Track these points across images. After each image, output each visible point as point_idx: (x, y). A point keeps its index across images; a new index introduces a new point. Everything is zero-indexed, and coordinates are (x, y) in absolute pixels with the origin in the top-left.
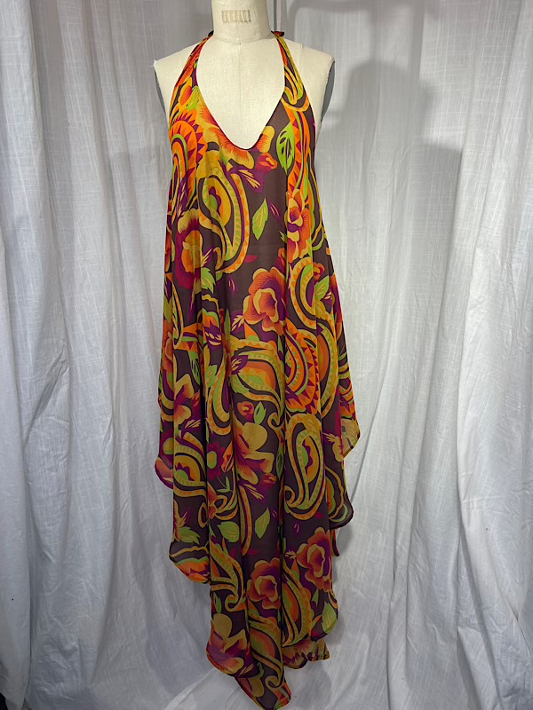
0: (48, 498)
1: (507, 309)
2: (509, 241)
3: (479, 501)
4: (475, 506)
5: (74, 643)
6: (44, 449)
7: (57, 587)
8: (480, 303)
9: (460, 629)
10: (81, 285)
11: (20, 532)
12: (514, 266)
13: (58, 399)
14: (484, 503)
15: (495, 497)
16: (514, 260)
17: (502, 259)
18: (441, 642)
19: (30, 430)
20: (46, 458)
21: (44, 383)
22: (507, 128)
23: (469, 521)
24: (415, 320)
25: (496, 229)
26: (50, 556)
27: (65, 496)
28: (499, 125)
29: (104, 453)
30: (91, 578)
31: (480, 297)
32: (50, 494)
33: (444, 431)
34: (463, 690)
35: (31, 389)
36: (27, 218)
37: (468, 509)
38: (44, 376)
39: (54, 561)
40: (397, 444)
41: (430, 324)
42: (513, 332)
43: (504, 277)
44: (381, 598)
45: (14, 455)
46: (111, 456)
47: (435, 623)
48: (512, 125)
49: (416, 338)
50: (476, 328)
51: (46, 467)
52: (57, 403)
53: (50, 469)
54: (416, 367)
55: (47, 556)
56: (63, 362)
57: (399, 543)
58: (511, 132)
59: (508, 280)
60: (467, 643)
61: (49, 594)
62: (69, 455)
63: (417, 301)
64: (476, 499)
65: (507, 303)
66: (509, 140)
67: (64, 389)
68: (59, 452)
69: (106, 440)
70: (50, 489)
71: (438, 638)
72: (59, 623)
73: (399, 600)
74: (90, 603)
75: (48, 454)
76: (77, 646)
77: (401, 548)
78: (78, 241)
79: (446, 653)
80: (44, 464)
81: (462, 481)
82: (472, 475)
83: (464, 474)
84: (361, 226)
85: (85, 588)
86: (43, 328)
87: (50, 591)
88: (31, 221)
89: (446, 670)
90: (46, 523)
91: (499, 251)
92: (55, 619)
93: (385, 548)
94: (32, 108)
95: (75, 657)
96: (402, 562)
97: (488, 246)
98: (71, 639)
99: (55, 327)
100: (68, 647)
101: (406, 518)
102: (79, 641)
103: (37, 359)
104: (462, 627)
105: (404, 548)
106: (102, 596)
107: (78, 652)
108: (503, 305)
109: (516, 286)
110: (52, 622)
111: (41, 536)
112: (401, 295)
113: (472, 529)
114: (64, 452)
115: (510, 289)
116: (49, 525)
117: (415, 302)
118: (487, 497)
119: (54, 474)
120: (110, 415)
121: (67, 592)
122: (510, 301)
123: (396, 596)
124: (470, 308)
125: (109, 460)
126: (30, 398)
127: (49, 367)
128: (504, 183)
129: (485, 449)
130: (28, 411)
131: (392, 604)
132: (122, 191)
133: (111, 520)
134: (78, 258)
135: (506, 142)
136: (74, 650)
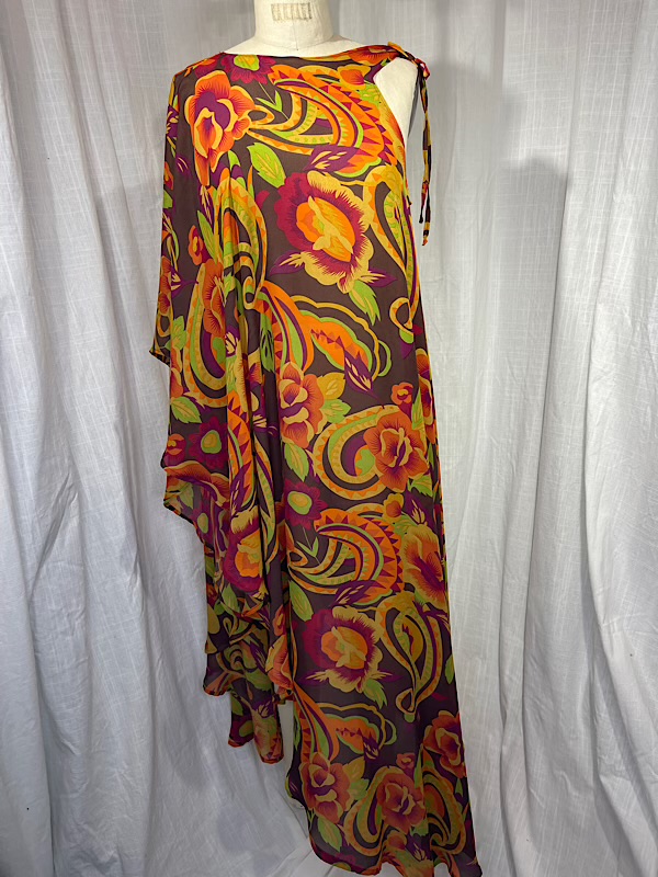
0: (64, 672)
1: (642, 381)
2: (643, 295)
3: (619, 620)
4: (616, 628)
5: (111, 853)
6: (54, 607)
7: (84, 786)
8: (606, 374)
9: (603, 779)
10: (83, 379)
11: (33, 723)
12: (650, 327)
13: (67, 537)
14: (625, 623)
15: (638, 614)
16: (650, 319)
17: (633, 318)
18: (574, 793)
19: (34, 585)
20: (57, 619)
21: (49, 520)
22: (633, 150)
23: (612, 649)
24: (511, 392)
25: (623, 279)
26: (72, 747)
27: (86, 664)
28: (621, 146)
29: (131, 600)
30: (126, 767)
31: (605, 366)
32: (67, 666)
33: (563, 534)
34: (608, 851)
35: (33, 530)
36: (13, 298)
37: (609, 633)
38: (49, 511)
39: (77, 752)
40: (494, 549)
41: (531, 397)
42: (652, 409)
43: (637, 340)
44: (487, 741)
45: (20, 626)
46: (140, 605)
47: (565, 770)
48: (640, 145)
49: (512, 415)
50: (602, 406)
51: (59, 629)
52: (67, 543)
53: (64, 633)
54: (515, 451)
55: (69, 748)
56: (70, 487)
57: (507, 672)
58: (638, 156)
59: (642, 345)
60: (614, 796)
61: (75, 795)
62: (86, 611)
63: (511, 368)
64: (615, 619)
65: (643, 375)
66: (636, 165)
67: (74, 523)
68: (73, 609)
69: (132, 584)
70: (66, 661)
71: (570, 787)
72: (91, 831)
73: (514, 744)
74: (127, 798)
75: (59, 613)
76: (116, 856)
77: (511, 679)
78: (73, 319)
79: (582, 805)
80: (55, 627)
81: (599, 600)
82: (609, 589)
83: (601, 590)
84: (437, 278)
85: (119, 780)
86: (43, 447)
87: (76, 791)
88: (18, 301)
89: (583, 825)
90: (64, 705)
91: (628, 308)
92: (86, 827)
93: (486, 679)
94: (7, 142)
95: (115, 869)
96: (514, 696)
97: (613, 301)
98: (107, 847)
99: (57, 443)
100: (104, 859)
101: (515, 641)
102: (119, 850)
103: (39, 489)
104: (606, 775)
105: (515, 679)
106: (143, 789)
107: (118, 863)
108: (637, 376)
109: (654, 352)
110: (81, 830)
111: (59, 721)
112: (489, 361)
113: (617, 658)
114: (81, 608)
115: (647, 355)
116: (68, 708)
117: (509, 371)
118: (628, 615)
119: (69, 638)
120: (135, 549)
121: (98, 789)
122: (647, 371)
123: (509, 738)
124: (594, 381)
125: (139, 609)
126: (33, 545)
127: (53, 497)
128: (631, 220)
129: (622, 555)
130: (31, 561)
131: (504, 748)
132: (120, 245)
133: (147, 687)
134: (75, 343)
135: (632, 168)
136: (113, 860)
